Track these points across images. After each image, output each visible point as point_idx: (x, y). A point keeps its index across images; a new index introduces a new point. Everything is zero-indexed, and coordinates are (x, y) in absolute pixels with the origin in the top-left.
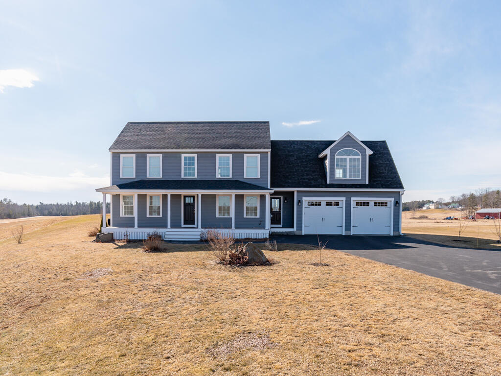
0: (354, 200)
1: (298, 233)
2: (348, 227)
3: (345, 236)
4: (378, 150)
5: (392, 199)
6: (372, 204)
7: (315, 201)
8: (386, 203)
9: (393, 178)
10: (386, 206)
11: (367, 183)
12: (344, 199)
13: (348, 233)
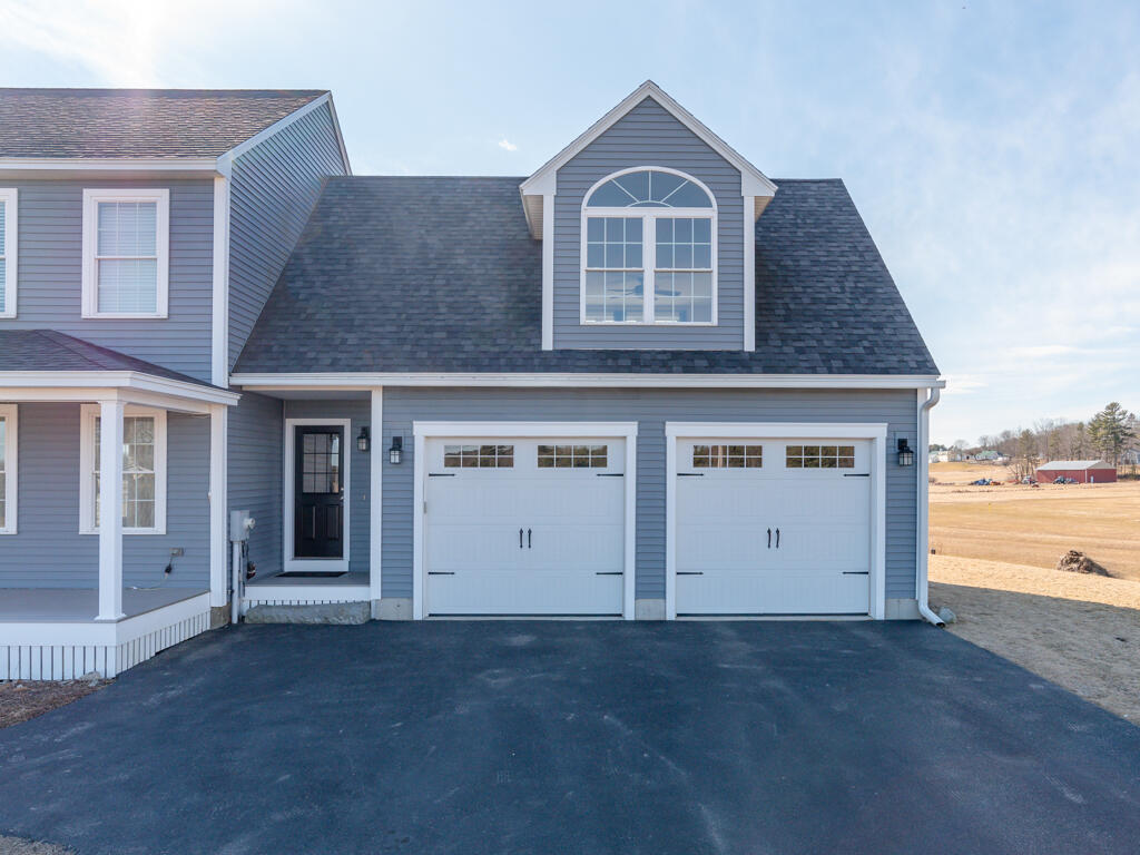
0: (682, 435)
1: (389, 611)
2: (651, 580)
3: (637, 623)
4: (810, 213)
5: (879, 431)
6: (774, 457)
7: (479, 444)
8: (848, 451)
9: (879, 327)
10: (849, 463)
11: (750, 345)
12: (630, 429)
13: (650, 611)
